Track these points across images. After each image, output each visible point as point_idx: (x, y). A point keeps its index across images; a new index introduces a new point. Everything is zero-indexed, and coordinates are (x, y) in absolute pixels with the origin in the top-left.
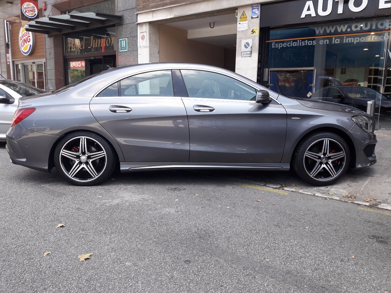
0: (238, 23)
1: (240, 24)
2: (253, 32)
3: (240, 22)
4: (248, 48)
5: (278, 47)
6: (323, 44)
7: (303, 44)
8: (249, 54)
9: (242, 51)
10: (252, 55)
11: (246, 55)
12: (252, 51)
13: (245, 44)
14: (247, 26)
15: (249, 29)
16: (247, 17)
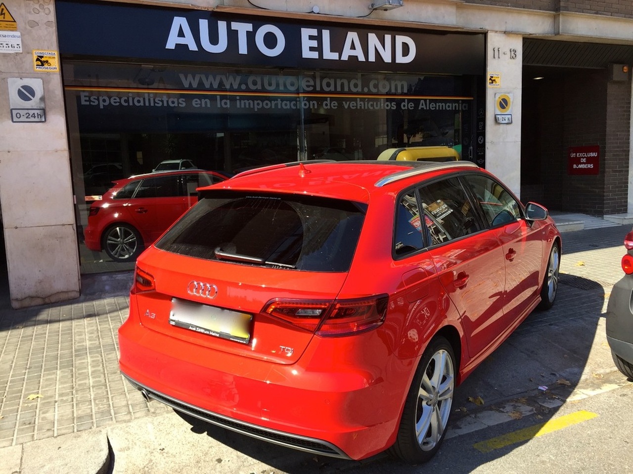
4: (29, 99)
5: (96, 103)
6: (199, 106)
7: (158, 103)
8: (36, 115)
9: (11, 108)
10: (47, 119)
11: (27, 118)
12: (47, 109)
13: (19, 90)
14: (21, 46)
15: (28, 53)
16: (15, 21)
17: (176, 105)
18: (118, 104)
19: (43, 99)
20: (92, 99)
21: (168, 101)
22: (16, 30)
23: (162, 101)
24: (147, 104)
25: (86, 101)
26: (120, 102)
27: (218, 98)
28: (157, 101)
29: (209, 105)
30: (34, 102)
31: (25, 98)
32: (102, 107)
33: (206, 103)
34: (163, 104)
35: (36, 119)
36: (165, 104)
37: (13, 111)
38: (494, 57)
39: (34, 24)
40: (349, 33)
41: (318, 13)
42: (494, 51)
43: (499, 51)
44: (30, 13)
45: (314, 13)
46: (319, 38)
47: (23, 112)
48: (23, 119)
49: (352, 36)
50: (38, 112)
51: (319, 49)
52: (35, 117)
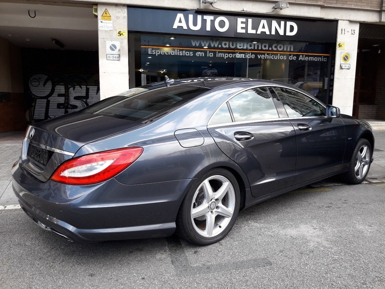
0: (99, 21)
1: (102, 22)
2: (120, 34)
3: (102, 20)
4: (115, 50)
8: (116, 57)
10: (120, 59)
11: (113, 58)
12: (121, 55)
13: (111, 46)
14: (112, 27)
15: (115, 30)
16: (110, 16)
22: (111, 20)
30: (116, 52)
31: (112, 49)
37: (108, 55)
38: (342, 34)
39: (118, 18)
40: (262, 20)
41: (246, 11)
42: (342, 30)
43: (345, 30)
44: (117, 13)
45: (244, 11)
46: (246, 23)
47: (111, 56)
48: (110, 59)
49: (264, 22)
50: (118, 56)
51: (246, 28)
52: (116, 58)
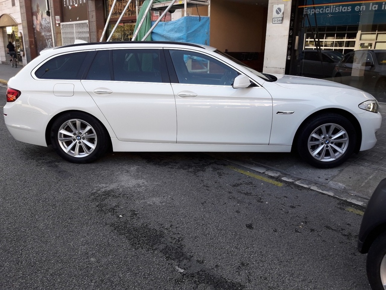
4: (279, 13)
5: (309, 13)
6: (358, 10)
7: (337, 10)
8: (280, 20)
9: (273, 17)
10: (283, 22)
11: (277, 21)
12: (284, 17)
13: (277, 10)
17: (346, 10)
18: (318, 12)
19: (283, 13)
20: (308, 11)
21: (342, 9)
23: (339, 9)
24: (331, 11)
25: (305, 12)
26: (319, 12)
27: (371, 4)
28: (336, 9)
29: (364, 9)
30: (280, 15)
31: (278, 13)
32: (311, 14)
33: (363, 8)
34: (339, 10)
35: (280, 22)
36: (340, 11)
37: (273, 19)
47: (276, 19)
48: (275, 22)
